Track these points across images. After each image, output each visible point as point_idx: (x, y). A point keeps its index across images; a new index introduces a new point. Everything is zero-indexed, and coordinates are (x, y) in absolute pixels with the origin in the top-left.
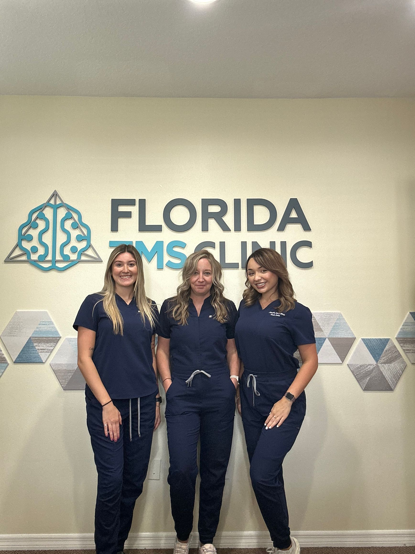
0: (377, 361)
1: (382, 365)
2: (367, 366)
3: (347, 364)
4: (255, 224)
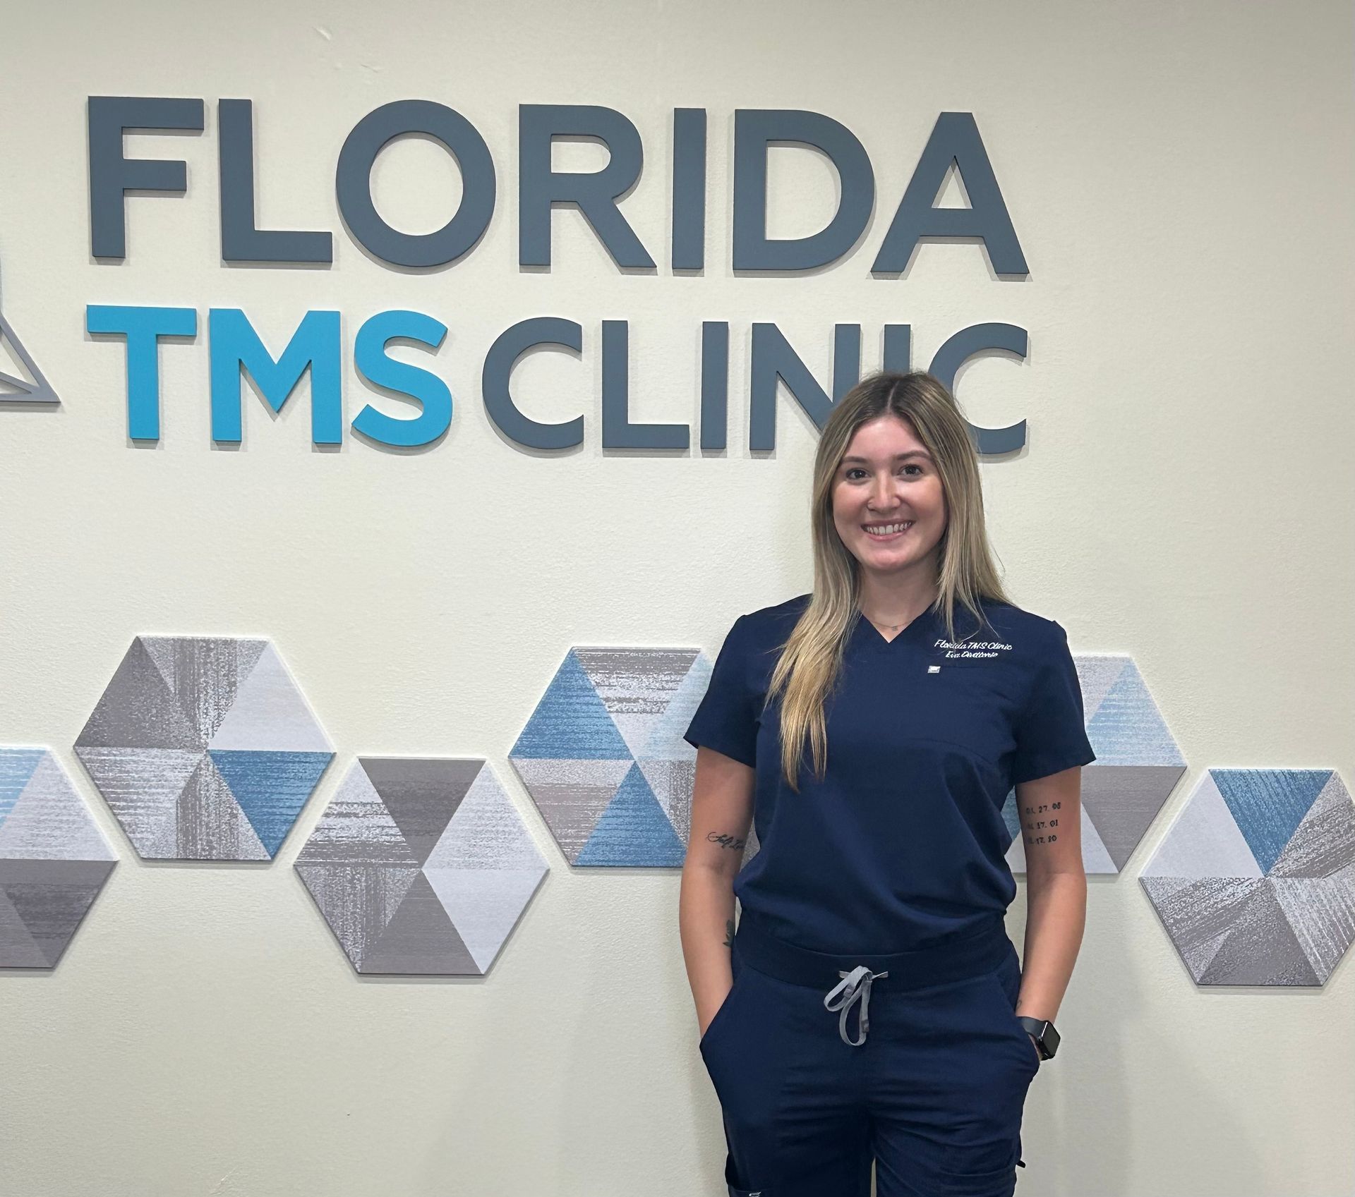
0: (1266, 865)
1: (1286, 882)
2: (1224, 887)
3: (1138, 877)
4: (770, 236)
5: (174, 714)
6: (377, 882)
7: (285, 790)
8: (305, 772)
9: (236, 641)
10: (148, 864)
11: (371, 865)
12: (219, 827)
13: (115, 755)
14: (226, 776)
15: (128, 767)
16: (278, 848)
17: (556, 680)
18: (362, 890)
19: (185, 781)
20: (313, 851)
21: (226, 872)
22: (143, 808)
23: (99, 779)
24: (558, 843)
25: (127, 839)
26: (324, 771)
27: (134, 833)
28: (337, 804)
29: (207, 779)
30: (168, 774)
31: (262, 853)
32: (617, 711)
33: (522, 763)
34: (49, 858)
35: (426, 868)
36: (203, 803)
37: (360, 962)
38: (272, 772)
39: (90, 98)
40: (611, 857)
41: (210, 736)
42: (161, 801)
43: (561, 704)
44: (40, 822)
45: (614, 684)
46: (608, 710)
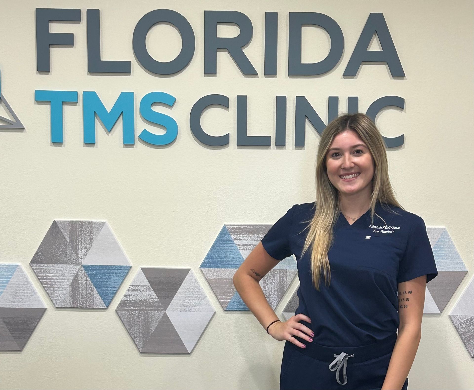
3: (449, 314)
4: (303, 62)
5: (69, 251)
6: (148, 317)
7: (112, 280)
8: (120, 273)
9: (93, 222)
10: (58, 309)
11: (146, 310)
12: (86, 295)
13: (46, 267)
14: (89, 275)
15: (51, 272)
16: (110, 303)
17: (218, 237)
18: (142, 320)
19: (73, 277)
20: (123, 304)
21: (89, 313)
22: (57, 288)
23: (39, 276)
24: (219, 301)
25: (50, 300)
26: (127, 273)
27: (53, 297)
28: (132, 286)
29: (81, 276)
30: (66, 274)
31: (103, 305)
32: (242, 250)
33: (205, 270)
34: (20, 307)
35: (167, 311)
36: (80, 286)
37: (141, 348)
38: (107, 273)
39: (36, 9)
40: (240, 307)
41: (83, 259)
42: (64, 285)
43: (220, 247)
44: (17, 293)
45: (241, 239)
46: (239, 249)
